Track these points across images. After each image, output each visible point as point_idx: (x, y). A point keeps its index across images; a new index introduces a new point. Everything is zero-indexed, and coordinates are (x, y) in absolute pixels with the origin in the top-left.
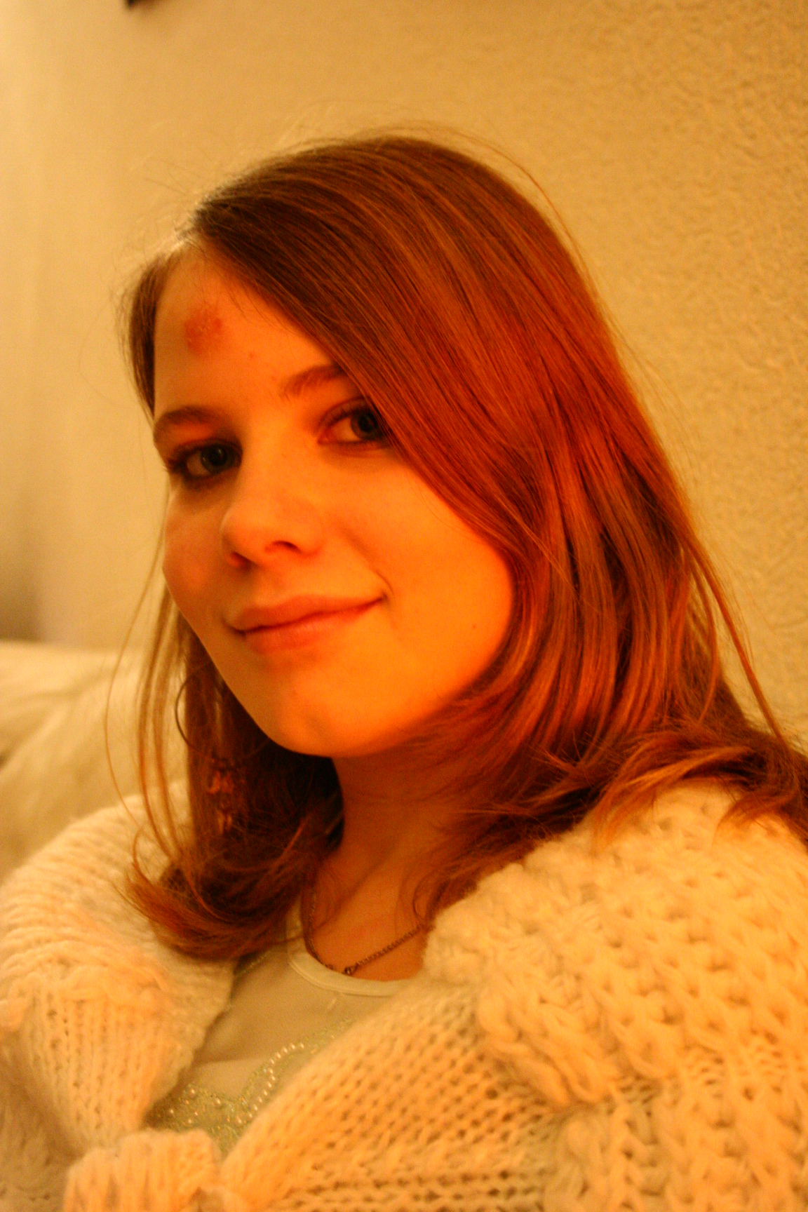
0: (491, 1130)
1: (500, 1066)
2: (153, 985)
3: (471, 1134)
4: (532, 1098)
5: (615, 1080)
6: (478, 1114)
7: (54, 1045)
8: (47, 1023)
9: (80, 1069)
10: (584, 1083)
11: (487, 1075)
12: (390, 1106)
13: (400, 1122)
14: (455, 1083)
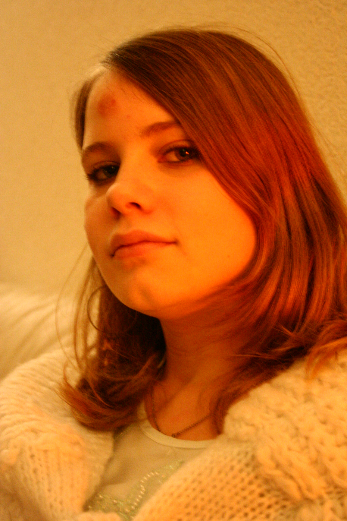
0: (261, 513)
1: (267, 481)
2: (78, 443)
3: (251, 515)
4: (282, 497)
5: (324, 488)
6: (255, 505)
7: (35, 471)
8: (30, 461)
9: (50, 483)
10: (310, 489)
11: (259, 486)
12: (210, 501)
13: (215, 509)
14: (243, 489)
